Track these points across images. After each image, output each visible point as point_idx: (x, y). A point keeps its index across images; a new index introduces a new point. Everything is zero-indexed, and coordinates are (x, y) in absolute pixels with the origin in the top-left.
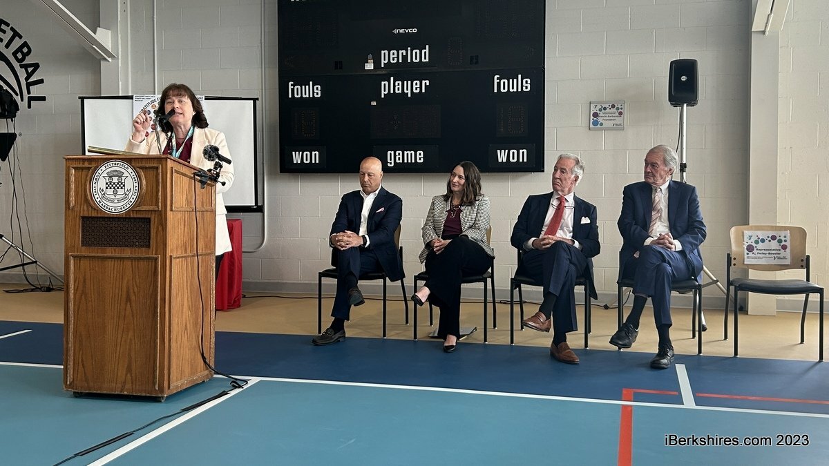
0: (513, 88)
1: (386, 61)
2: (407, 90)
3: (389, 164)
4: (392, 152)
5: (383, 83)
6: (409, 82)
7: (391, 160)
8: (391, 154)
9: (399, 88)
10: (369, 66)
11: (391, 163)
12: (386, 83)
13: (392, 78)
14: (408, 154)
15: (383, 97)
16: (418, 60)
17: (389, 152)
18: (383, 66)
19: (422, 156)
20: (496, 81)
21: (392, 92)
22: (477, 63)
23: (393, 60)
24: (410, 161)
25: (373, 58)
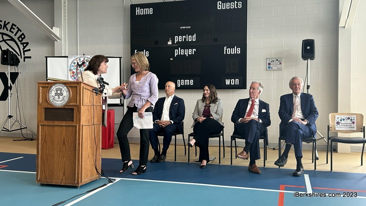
0: (233, 52)
1: (177, 41)
2: (186, 53)
3: (178, 86)
4: (180, 80)
5: (176, 50)
6: (187, 50)
7: (179, 84)
8: (179, 81)
9: (182, 53)
10: (170, 43)
11: (179, 85)
12: (177, 50)
13: (180, 48)
14: (186, 81)
15: (175, 56)
16: (191, 40)
17: (178, 80)
18: (175, 43)
19: (192, 82)
20: (225, 49)
21: (179, 54)
22: (217, 41)
23: (180, 40)
24: (187, 84)
25: (171, 40)
